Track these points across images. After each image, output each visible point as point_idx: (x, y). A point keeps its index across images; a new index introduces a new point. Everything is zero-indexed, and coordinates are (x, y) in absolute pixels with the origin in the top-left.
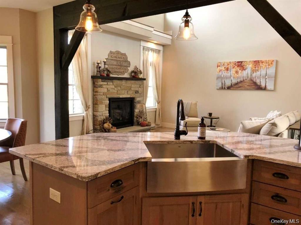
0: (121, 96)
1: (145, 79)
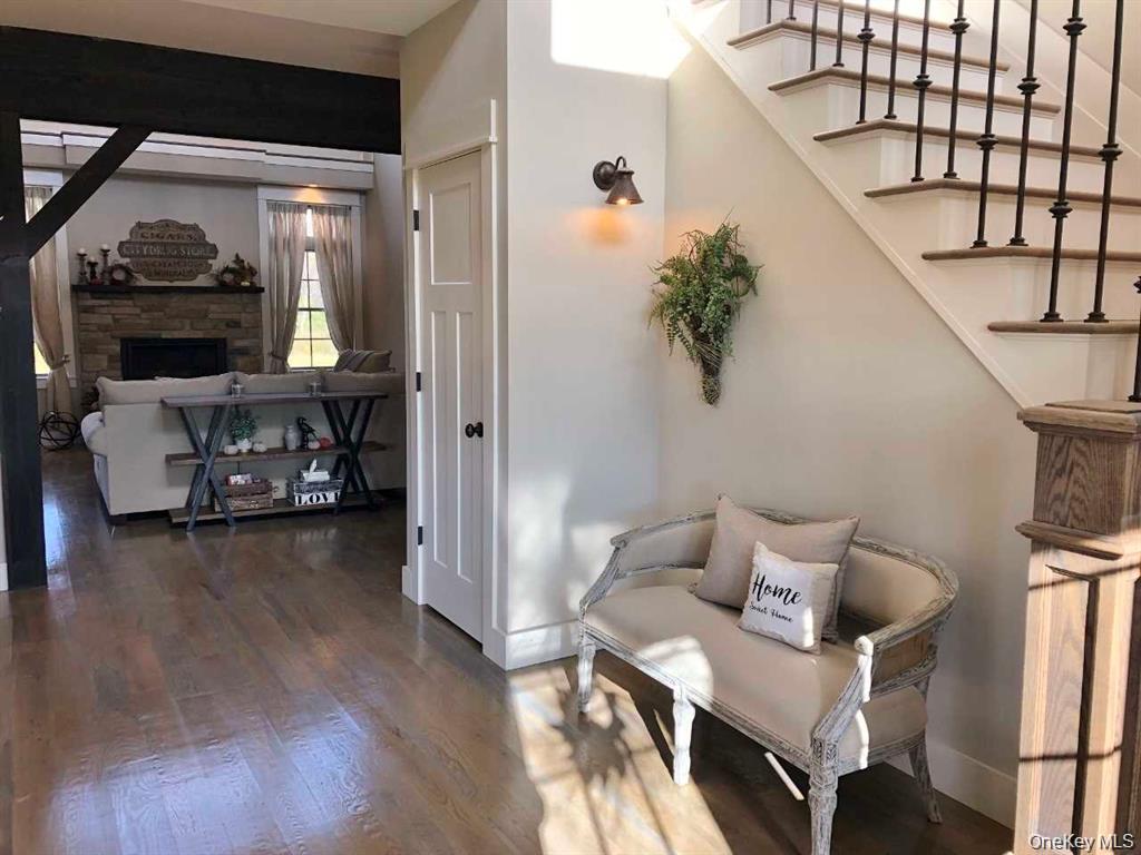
0: (165, 335)
1: (262, 290)
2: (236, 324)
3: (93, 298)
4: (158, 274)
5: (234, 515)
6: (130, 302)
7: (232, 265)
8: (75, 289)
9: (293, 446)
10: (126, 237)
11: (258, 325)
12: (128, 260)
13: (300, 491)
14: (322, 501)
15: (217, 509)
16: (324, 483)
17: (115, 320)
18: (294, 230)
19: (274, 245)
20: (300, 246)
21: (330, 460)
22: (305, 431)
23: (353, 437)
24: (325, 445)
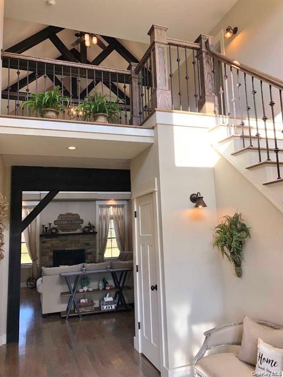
0: (66, 249)
1: (96, 233)
2: (88, 244)
3: (46, 238)
4: (65, 230)
5: (81, 314)
6: (56, 239)
7: (88, 226)
8: (41, 236)
9: (101, 289)
10: (56, 219)
11: (95, 244)
12: (57, 226)
13: (103, 305)
14: (110, 308)
15: (76, 312)
16: (111, 302)
17: (52, 245)
18: (106, 212)
19: (100, 218)
20: (109, 218)
21: (113, 293)
22: (105, 283)
23: (121, 285)
24: (112, 288)
